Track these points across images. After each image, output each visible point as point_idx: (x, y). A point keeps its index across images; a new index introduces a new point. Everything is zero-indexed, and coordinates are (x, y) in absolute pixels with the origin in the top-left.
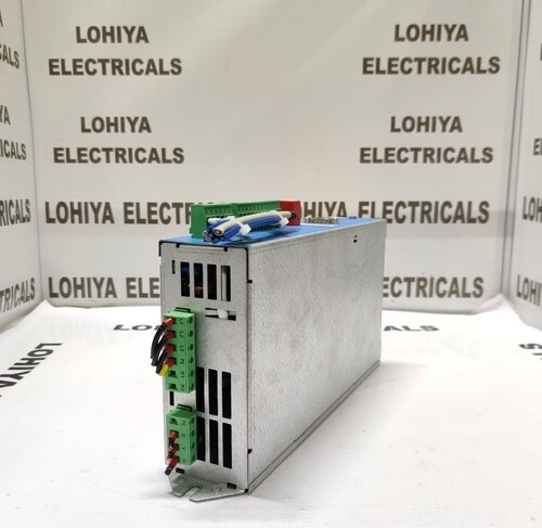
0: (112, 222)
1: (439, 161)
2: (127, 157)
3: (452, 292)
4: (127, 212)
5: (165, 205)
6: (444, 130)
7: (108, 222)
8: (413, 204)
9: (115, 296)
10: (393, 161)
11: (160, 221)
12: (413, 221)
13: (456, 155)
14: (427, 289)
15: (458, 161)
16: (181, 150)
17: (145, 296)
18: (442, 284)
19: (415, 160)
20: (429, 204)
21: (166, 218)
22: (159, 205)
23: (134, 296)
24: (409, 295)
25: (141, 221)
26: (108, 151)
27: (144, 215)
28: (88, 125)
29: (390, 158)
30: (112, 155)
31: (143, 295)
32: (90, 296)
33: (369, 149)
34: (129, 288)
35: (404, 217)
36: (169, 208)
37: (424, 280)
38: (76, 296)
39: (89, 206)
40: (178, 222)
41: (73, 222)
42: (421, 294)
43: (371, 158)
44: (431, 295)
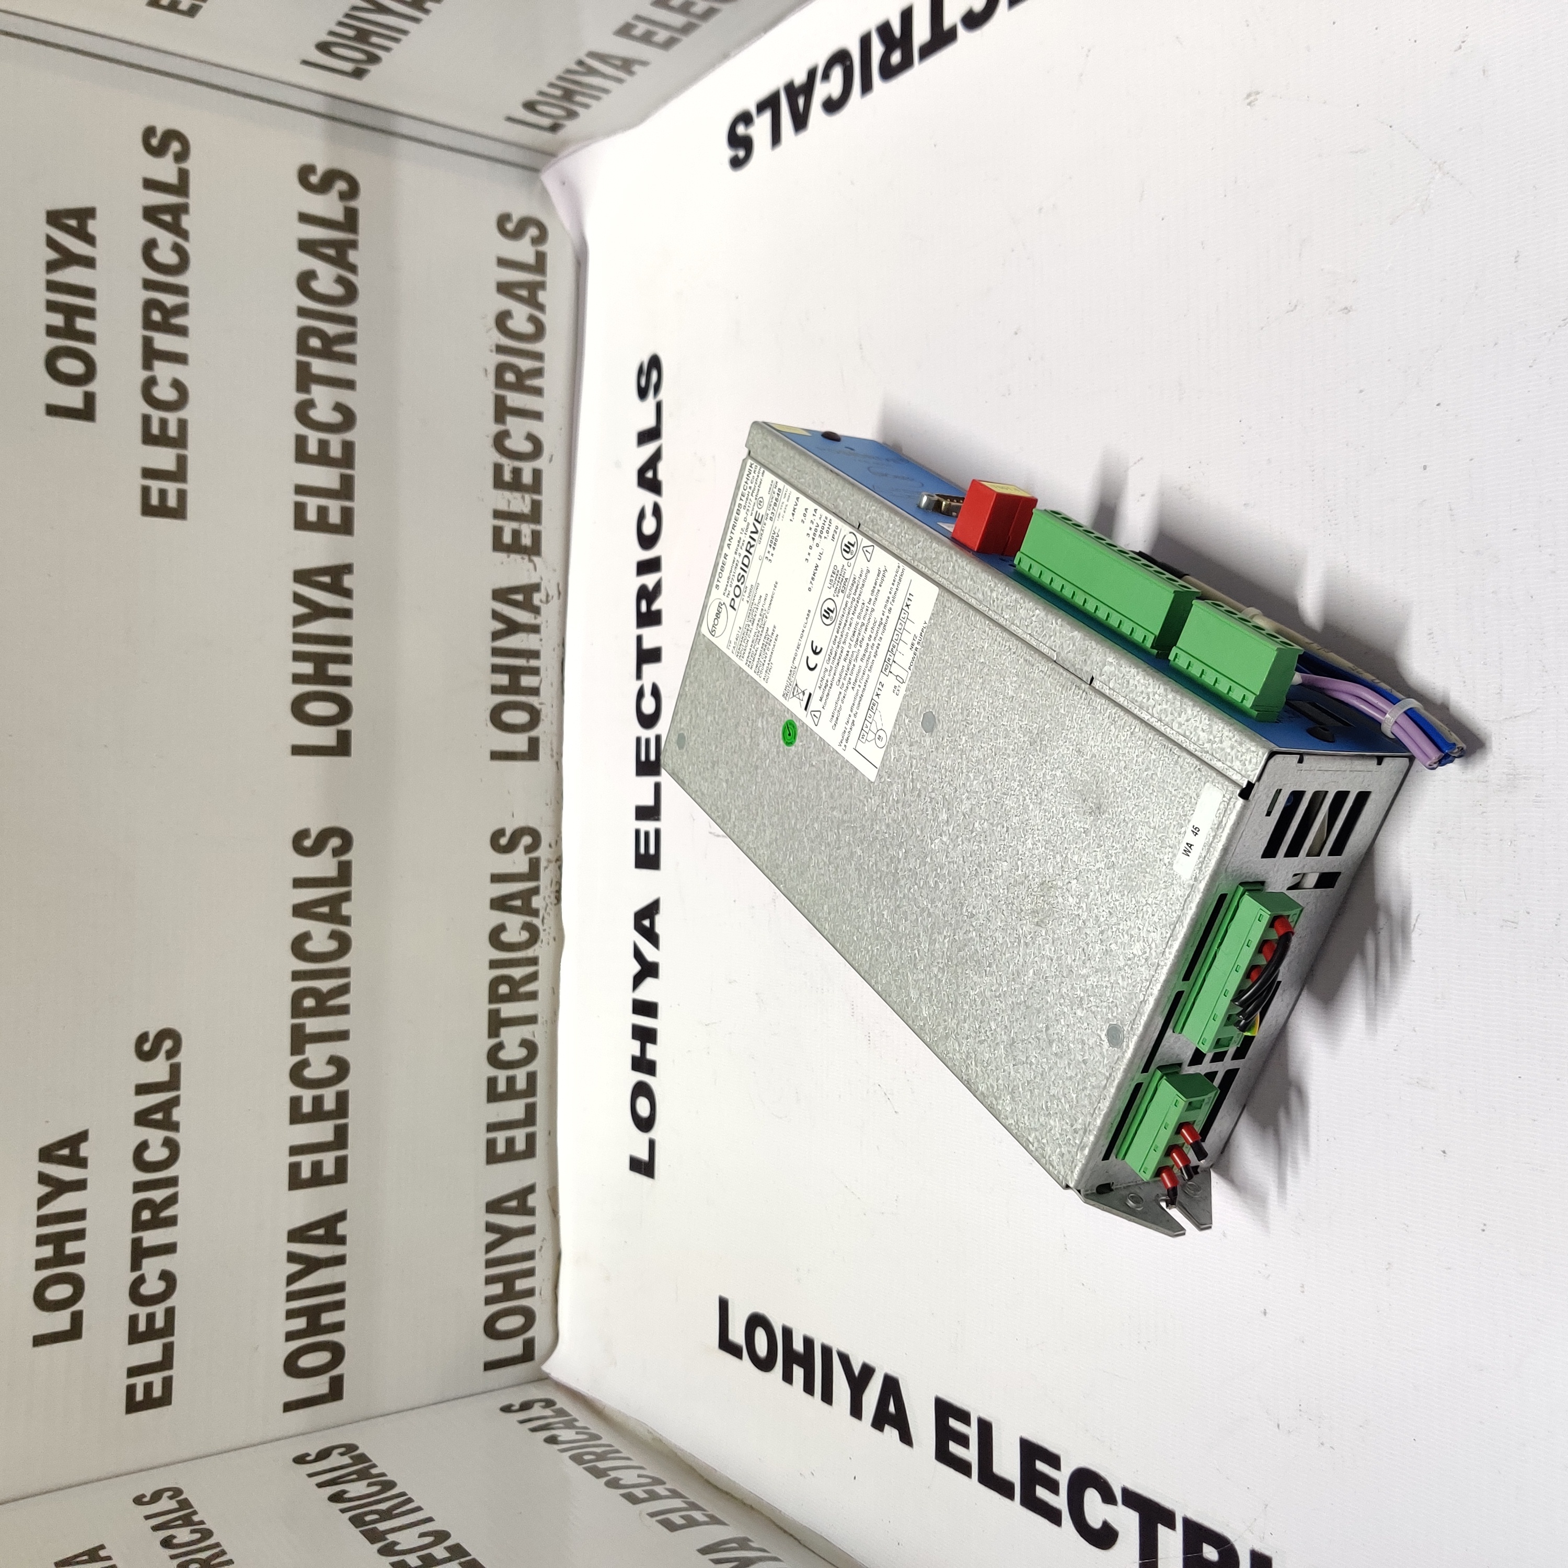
0: (341, 1216)
1: (182, 291)
2: (158, 1195)
3: (532, 301)
4: (317, 1179)
5: (297, 1075)
6: (89, 263)
7: (341, 1228)
8: (305, 379)
9: (531, 1189)
10: (183, 425)
11: (341, 1087)
12: (349, 384)
13: (165, 239)
14: (525, 364)
15: (184, 234)
16: (143, 1038)
17: (531, 1110)
18: (511, 324)
19: (180, 359)
20: (304, 335)
21: (331, 1071)
22: (297, 1091)
23: (531, 1139)
24: (537, 416)
25: (341, 1138)
26: (139, 1253)
27: (323, 1131)
28: (61, 1321)
29: (173, 431)
30: (151, 1238)
31: (530, 1117)
32: (530, 1256)
33: (146, 491)
34: (511, 1155)
35: (339, 407)
36: (305, 1064)
37: (501, 369)
38: (530, 1293)
39: (297, 1286)
40: (343, 1035)
41: (339, 1327)
42: (536, 382)
43: (172, 488)
44: (539, 356)
